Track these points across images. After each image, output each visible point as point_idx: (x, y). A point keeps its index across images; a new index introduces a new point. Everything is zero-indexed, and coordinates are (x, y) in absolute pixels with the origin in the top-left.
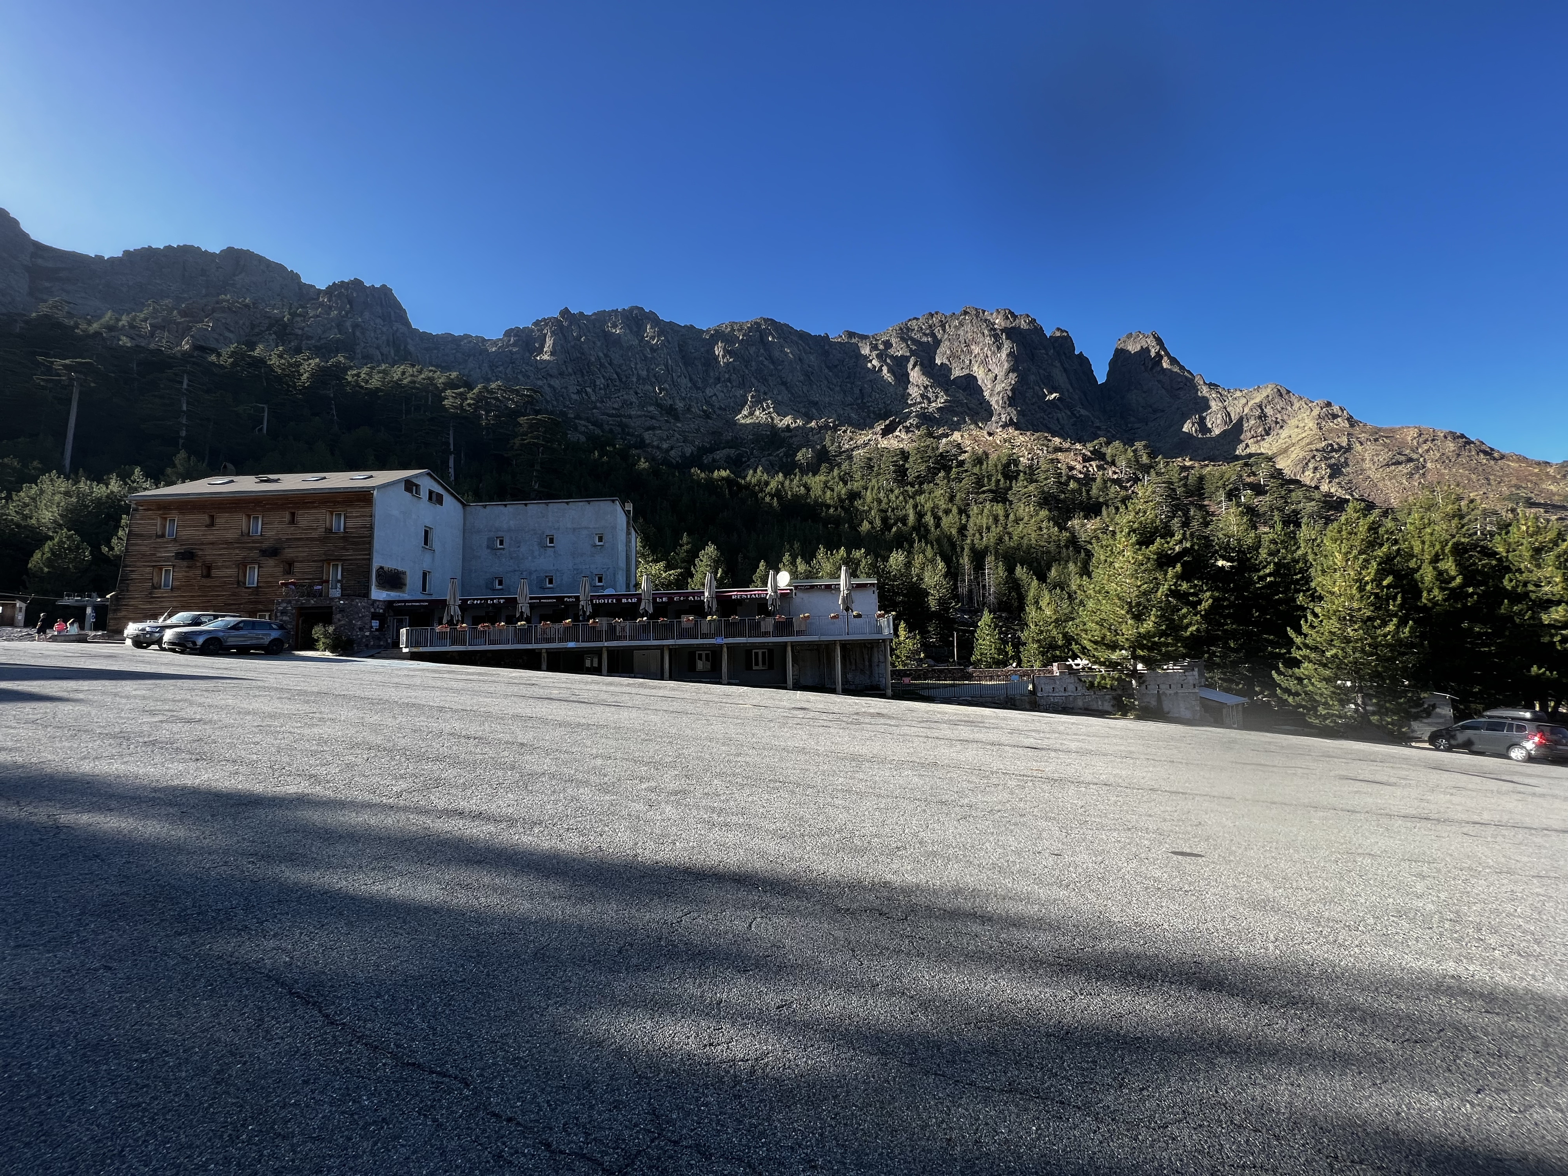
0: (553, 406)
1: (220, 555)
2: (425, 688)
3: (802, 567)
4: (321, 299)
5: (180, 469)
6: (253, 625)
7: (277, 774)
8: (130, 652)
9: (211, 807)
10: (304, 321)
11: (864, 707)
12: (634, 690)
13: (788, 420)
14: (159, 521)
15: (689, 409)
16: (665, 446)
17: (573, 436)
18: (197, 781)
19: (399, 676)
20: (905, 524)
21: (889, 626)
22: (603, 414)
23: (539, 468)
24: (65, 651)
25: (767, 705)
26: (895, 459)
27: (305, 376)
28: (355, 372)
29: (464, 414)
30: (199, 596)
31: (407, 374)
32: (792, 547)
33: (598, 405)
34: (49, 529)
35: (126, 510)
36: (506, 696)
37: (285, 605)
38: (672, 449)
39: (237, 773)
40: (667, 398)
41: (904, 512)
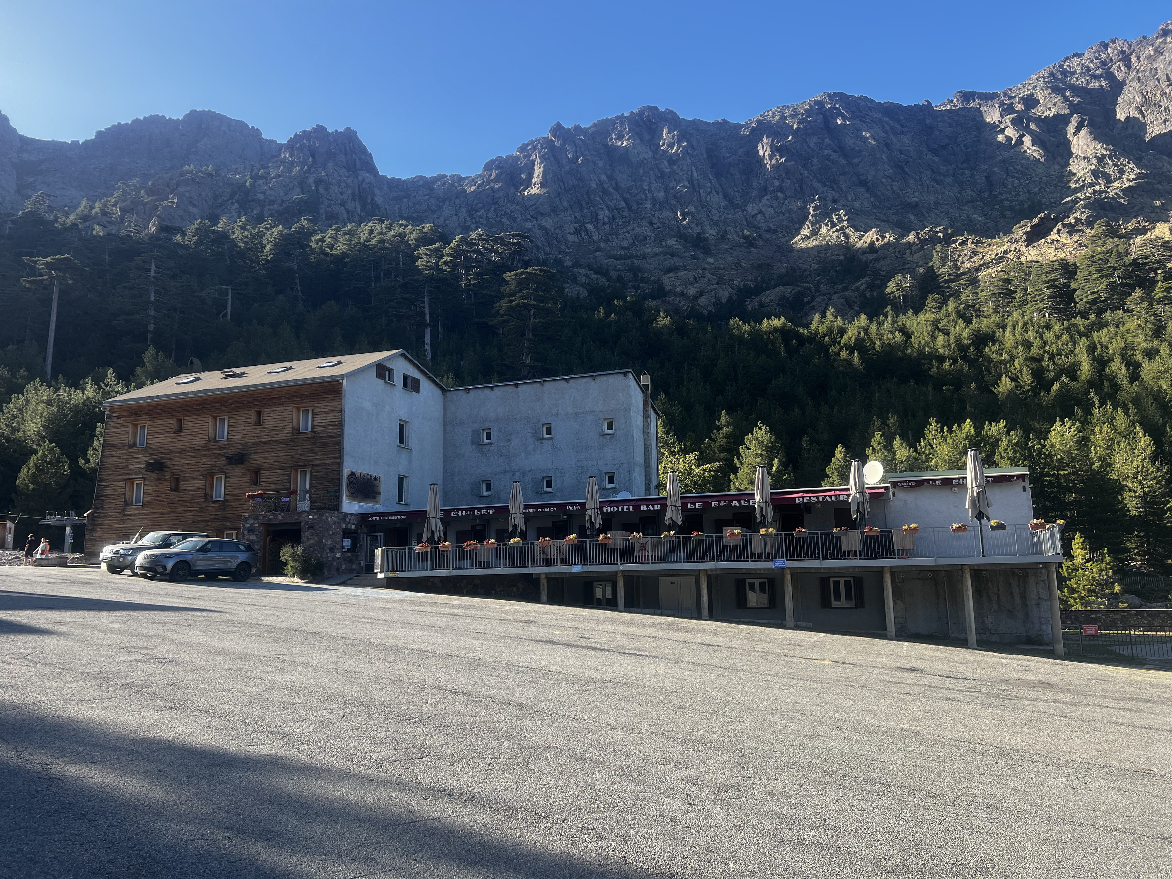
0: (545, 254)
1: (188, 464)
2: (405, 624)
3: (902, 452)
4: (283, 156)
5: (149, 366)
6: (220, 546)
7: (249, 728)
8: (105, 578)
9: (186, 766)
10: (266, 184)
11: (1016, 671)
12: (661, 634)
13: (871, 236)
14: (130, 429)
15: (723, 237)
16: (692, 291)
17: (571, 291)
18: (172, 734)
19: (373, 609)
20: (1074, 378)
21: (1053, 542)
22: (609, 257)
23: (530, 336)
24: (48, 577)
25: (856, 661)
26: (1052, 276)
27: (268, 247)
28: (319, 237)
29: (440, 275)
30: (169, 513)
31: (376, 232)
32: (885, 423)
33: (602, 245)
34: (33, 441)
35: (100, 417)
36: (499, 638)
37: (251, 521)
38: (701, 294)
39: (209, 727)
40: (693, 225)
41: (1072, 359)
